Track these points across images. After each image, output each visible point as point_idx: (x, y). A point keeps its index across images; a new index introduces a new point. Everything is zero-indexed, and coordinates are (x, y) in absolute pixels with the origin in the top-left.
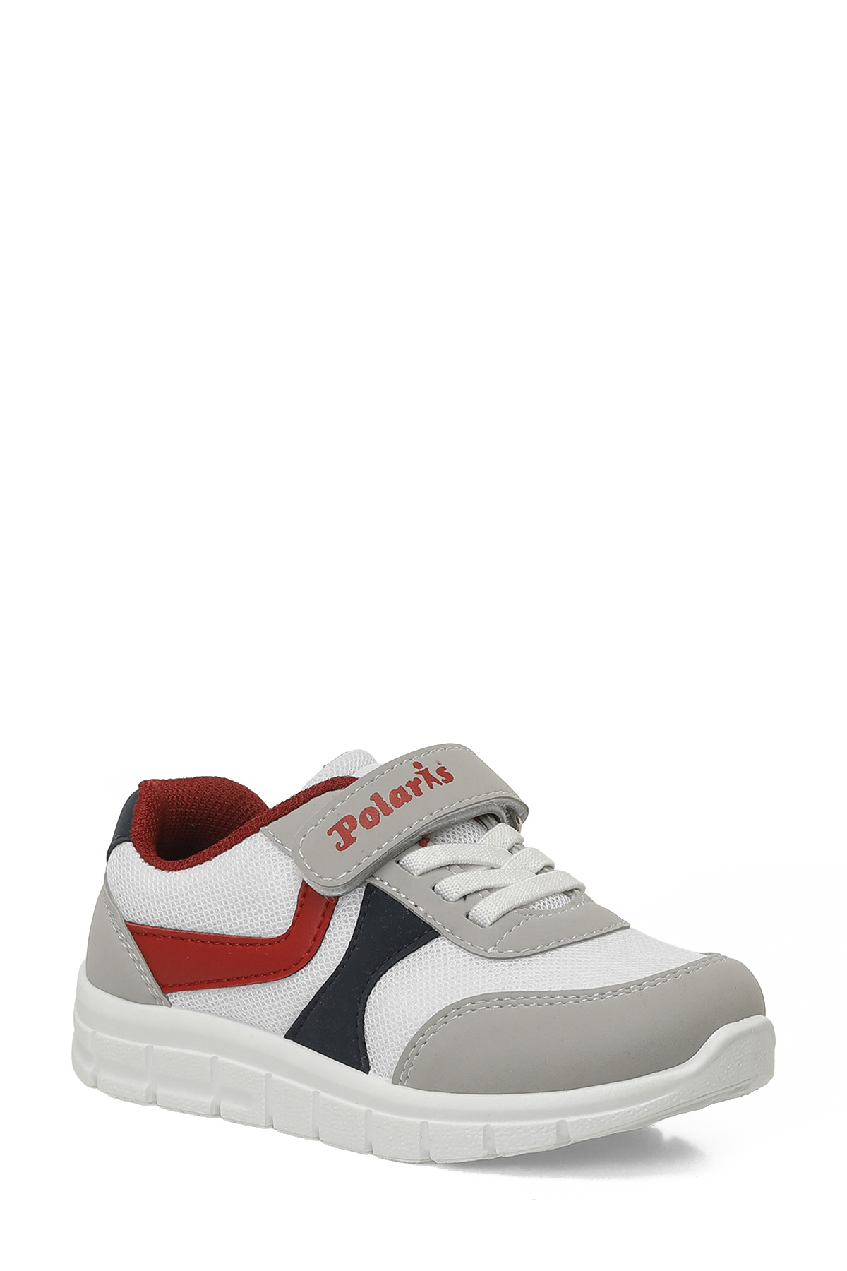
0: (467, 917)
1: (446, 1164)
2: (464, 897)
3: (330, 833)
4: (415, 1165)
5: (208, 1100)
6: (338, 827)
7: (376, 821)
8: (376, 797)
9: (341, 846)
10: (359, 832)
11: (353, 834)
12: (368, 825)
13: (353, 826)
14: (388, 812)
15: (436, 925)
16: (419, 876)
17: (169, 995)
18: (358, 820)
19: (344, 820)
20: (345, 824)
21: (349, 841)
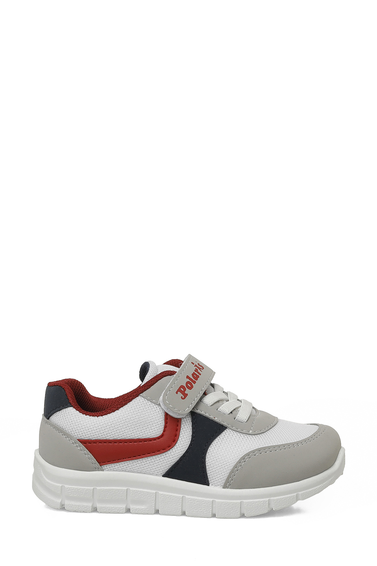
0: (234, 419)
1: (251, 517)
2: (231, 412)
3: (177, 393)
4: (236, 519)
5: (123, 506)
6: (179, 390)
7: (192, 387)
8: (188, 377)
9: (183, 397)
10: (187, 391)
11: (186, 392)
12: (190, 388)
13: (185, 390)
14: (195, 382)
15: (225, 424)
16: (211, 406)
17: (102, 466)
18: (185, 387)
19: (180, 388)
20: (181, 389)
21: (186, 395)
